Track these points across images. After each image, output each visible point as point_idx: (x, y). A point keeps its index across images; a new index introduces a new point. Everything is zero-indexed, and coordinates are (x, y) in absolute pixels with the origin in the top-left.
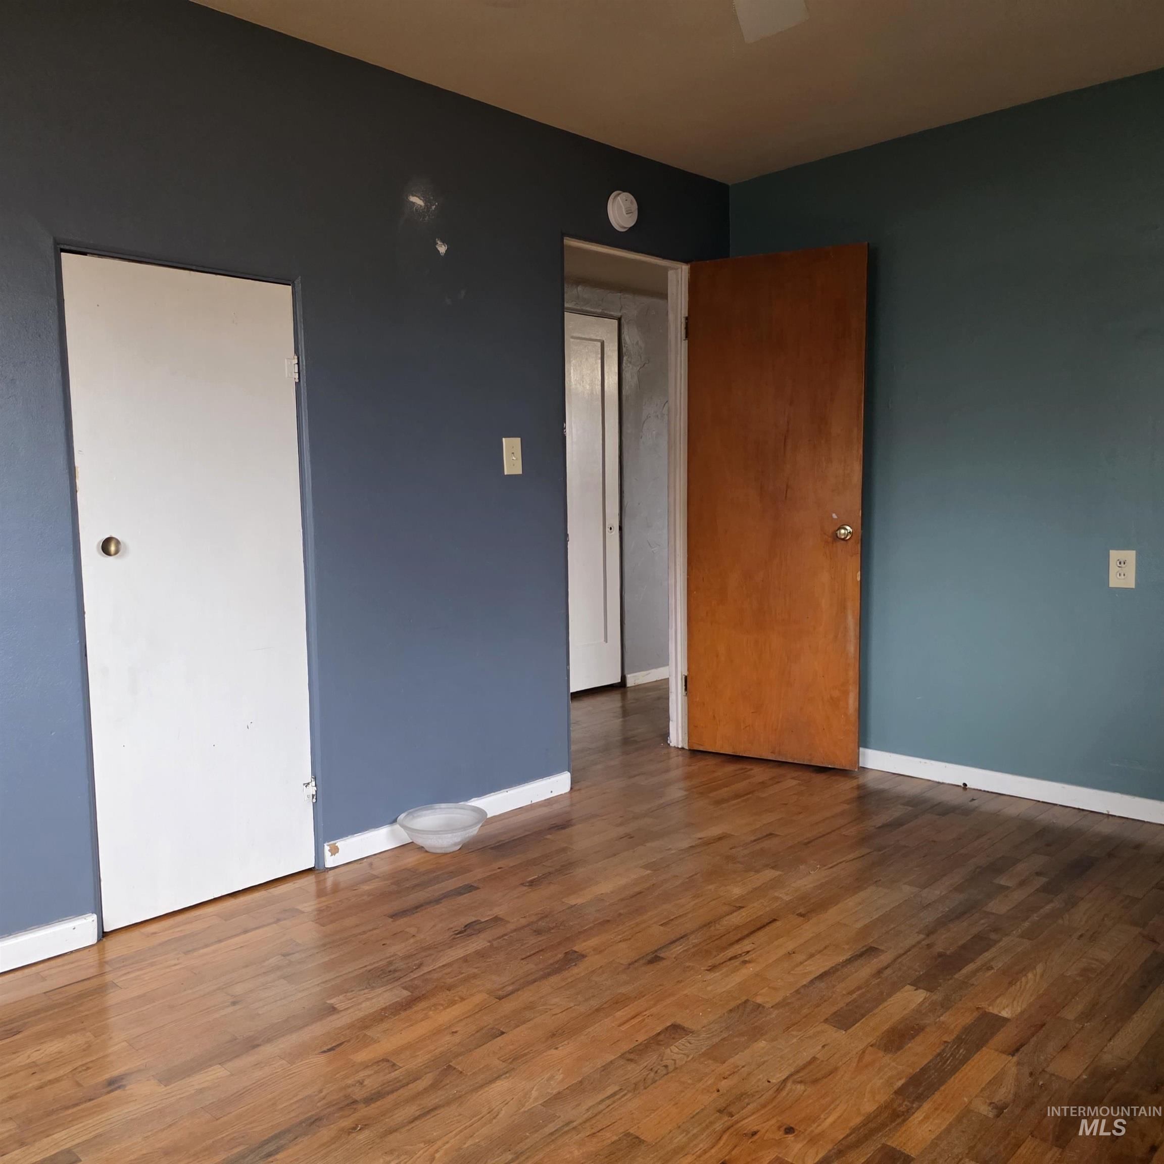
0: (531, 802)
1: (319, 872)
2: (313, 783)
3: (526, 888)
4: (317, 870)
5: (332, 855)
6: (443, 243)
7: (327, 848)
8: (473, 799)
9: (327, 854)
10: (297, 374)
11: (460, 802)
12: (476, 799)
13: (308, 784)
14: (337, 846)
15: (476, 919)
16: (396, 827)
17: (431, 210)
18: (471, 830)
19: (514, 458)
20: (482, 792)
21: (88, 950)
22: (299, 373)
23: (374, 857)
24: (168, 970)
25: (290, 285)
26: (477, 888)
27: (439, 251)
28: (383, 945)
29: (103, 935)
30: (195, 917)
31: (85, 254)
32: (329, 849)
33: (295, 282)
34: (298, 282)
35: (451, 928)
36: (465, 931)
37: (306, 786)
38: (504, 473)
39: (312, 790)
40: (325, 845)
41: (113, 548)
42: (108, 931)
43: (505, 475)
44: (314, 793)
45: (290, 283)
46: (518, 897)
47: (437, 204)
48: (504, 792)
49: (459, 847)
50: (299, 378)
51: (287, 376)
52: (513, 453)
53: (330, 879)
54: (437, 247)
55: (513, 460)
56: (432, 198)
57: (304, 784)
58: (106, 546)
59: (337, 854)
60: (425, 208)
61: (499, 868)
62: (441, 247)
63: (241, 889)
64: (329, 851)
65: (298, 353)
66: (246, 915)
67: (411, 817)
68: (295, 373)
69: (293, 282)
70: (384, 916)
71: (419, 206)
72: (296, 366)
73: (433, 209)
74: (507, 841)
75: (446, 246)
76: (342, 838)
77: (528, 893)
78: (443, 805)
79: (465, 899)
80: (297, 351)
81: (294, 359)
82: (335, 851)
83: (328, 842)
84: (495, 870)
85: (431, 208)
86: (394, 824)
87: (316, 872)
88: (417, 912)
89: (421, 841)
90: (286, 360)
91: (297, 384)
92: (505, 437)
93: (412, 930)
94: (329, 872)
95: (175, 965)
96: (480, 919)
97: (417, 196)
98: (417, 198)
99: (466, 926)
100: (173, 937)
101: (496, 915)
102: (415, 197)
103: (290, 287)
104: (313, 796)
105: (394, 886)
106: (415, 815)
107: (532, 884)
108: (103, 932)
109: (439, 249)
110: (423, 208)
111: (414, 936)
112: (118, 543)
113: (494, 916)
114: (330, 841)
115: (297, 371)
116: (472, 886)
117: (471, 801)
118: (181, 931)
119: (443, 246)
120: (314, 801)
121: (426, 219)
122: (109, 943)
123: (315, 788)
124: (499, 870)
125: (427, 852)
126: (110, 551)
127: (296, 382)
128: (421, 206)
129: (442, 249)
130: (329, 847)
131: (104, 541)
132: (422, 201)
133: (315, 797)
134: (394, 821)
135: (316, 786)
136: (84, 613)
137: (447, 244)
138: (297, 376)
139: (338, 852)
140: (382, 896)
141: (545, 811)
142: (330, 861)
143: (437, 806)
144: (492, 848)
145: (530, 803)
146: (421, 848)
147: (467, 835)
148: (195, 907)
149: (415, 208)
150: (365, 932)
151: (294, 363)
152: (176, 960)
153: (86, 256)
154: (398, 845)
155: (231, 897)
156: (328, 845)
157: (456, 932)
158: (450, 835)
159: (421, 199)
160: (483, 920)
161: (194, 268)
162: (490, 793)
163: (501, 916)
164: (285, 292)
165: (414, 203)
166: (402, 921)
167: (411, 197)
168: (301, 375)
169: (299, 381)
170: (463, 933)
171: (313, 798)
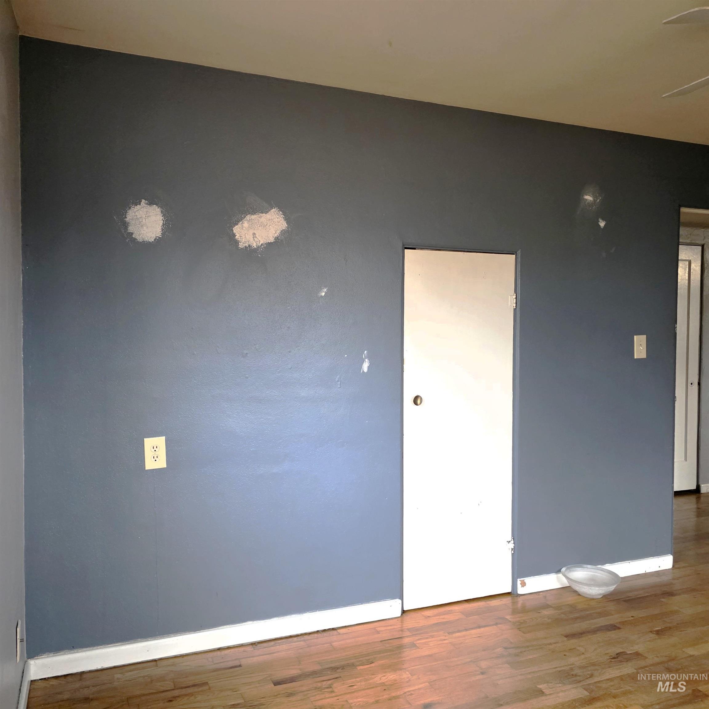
0: (646, 572)
1: (514, 596)
2: (512, 542)
3: (654, 635)
4: (513, 594)
5: (522, 587)
6: (603, 220)
7: (519, 582)
8: (607, 565)
9: (519, 585)
10: (515, 304)
11: (599, 565)
12: (609, 564)
13: (510, 541)
14: (525, 582)
15: (622, 651)
16: (560, 575)
17: (597, 202)
18: (611, 587)
19: (641, 348)
20: (613, 560)
21: (397, 619)
22: (516, 303)
23: (546, 592)
24: (441, 642)
25: (514, 254)
26: (619, 628)
27: (600, 226)
28: (565, 655)
29: (403, 612)
30: (449, 611)
31: (414, 249)
32: (520, 583)
33: (517, 252)
34: (519, 252)
35: (608, 654)
36: (617, 657)
37: (508, 543)
38: (634, 358)
39: (512, 545)
40: (518, 580)
41: (419, 402)
42: (405, 610)
43: (634, 359)
44: (513, 548)
45: (514, 253)
46: (649, 641)
47: (600, 198)
48: (627, 562)
49: (601, 596)
50: (516, 306)
51: (509, 305)
52: (641, 345)
53: (520, 600)
54: (599, 223)
55: (640, 349)
56: (598, 195)
57: (507, 541)
58: (416, 400)
59: (525, 587)
60: (593, 202)
61: (632, 617)
62: (602, 223)
63: (471, 598)
64: (521, 584)
65: (516, 292)
66: (477, 616)
67: (569, 570)
68: (514, 303)
69: (516, 253)
70: (561, 635)
71: (590, 201)
72: (515, 299)
73: (598, 201)
74: (633, 598)
75: (605, 222)
76: (528, 577)
77: (655, 639)
78: (589, 566)
79: (613, 634)
80: (516, 291)
81: (514, 295)
82: (523, 584)
83: (520, 578)
84: (629, 617)
85: (597, 201)
86: (558, 573)
87: (512, 595)
88: (582, 637)
89: (577, 588)
90: (509, 296)
91: (515, 310)
92: (636, 335)
93: (582, 650)
94: (520, 597)
95: (445, 640)
96: (626, 651)
97: (588, 195)
98: (589, 196)
99: (617, 654)
100: (440, 621)
101: (636, 651)
102: (588, 196)
103: (514, 256)
104: (512, 549)
105: (563, 615)
106: (571, 570)
107: (658, 633)
108: (403, 610)
109: (600, 224)
110: (592, 201)
111: (583, 653)
112: (421, 399)
113: (635, 651)
114: (521, 578)
115: (515, 302)
116: (615, 626)
117: (605, 565)
118: (444, 618)
119: (603, 222)
120: (513, 552)
121: (594, 208)
122: (407, 617)
123: (514, 545)
124: (632, 618)
125: (579, 595)
126: (417, 403)
127: (514, 309)
128: (591, 201)
129: (602, 224)
130: (520, 581)
131: (415, 398)
132: (591, 198)
133: (513, 550)
134: (559, 571)
135: (514, 543)
136: (403, 435)
137: (605, 221)
138: (515, 305)
139: (525, 585)
140: (557, 621)
141: (657, 580)
142: (521, 590)
143: (585, 566)
144: (625, 601)
145: (644, 572)
146: (575, 592)
147: (609, 590)
148: (448, 605)
149: (587, 202)
150: (550, 644)
151: (514, 298)
152: (444, 636)
153: (415, 250)
154: (562, 587)
155: (467, 602)
156: (520, 580)
157: (611, 657)
158: (597, 588)
159: (591, 197)
160: (628, 653)
161: (466, 250)
162: (618, 562)
163: (640, 652)
164: (511, 259)
165: (586, 200)
166: (574, 641)
167: (585, 196)
168: (517, 304)
169: (516, 308)
170: (616, 659)
171: (512, 550)
